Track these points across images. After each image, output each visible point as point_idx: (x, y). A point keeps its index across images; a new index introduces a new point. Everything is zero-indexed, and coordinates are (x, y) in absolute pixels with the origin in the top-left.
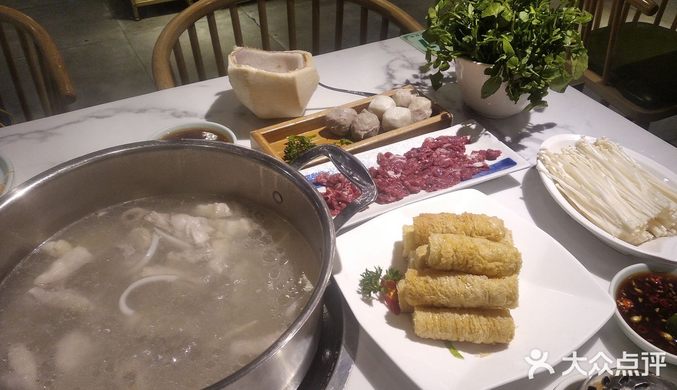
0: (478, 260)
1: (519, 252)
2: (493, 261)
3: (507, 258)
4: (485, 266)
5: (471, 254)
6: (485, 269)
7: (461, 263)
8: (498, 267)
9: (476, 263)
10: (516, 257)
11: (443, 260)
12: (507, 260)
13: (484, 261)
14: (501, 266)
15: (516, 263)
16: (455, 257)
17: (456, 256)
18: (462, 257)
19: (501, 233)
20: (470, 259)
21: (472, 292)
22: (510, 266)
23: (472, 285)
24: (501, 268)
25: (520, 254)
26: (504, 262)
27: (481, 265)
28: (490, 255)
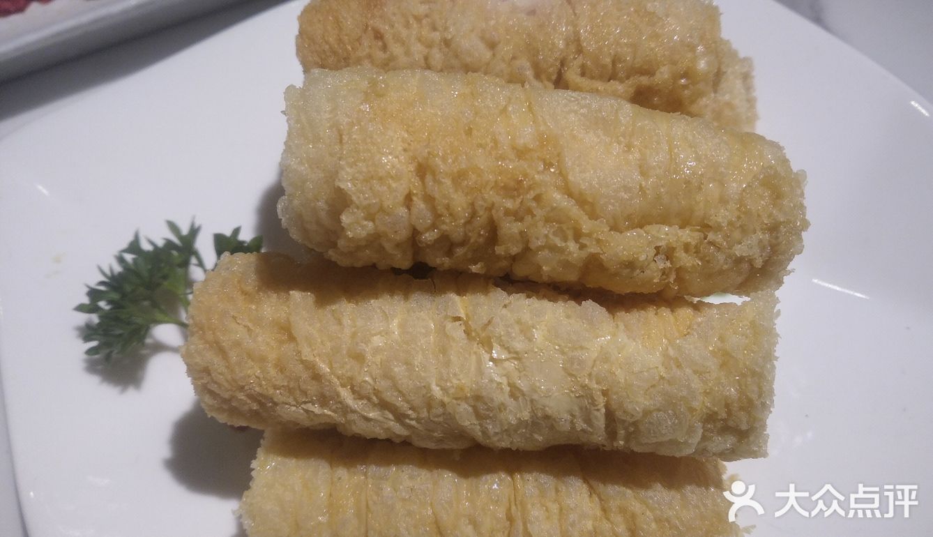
0: (555, 218)
1: (795, 167)
2: (642, 221)
3: (723, 201)
4: (593, 249)
5: (513, 188)
6: (593, 264)
7: (457, 235)
8: (669, 254)
9: (542, 233)
10: (777, 196)
11: (356, 226)
12: (722, 216)
13: (586, 225)
14: (687, 248)
15: (773, 229)
16: (419, 205)
17: (429, 199)
18: (459, 202)
19: (702, 65)
20: (507, 212)
21: (515, 392)
22: (739, 251)
23: (517, 356)
24: (686, 260)
25: (797, 181)
26: (705, 227)
27: (572, 246)
28: (627, 189)
